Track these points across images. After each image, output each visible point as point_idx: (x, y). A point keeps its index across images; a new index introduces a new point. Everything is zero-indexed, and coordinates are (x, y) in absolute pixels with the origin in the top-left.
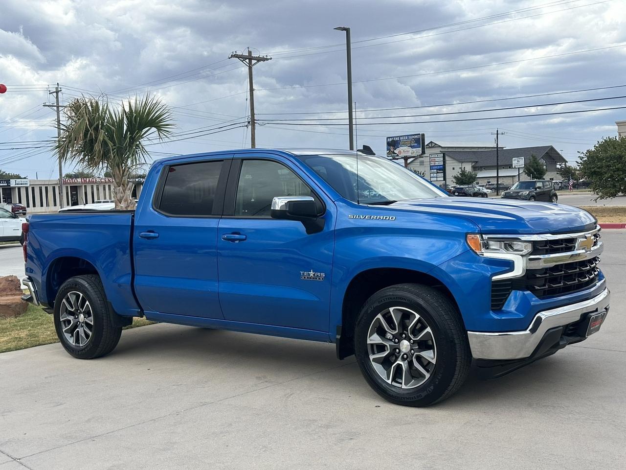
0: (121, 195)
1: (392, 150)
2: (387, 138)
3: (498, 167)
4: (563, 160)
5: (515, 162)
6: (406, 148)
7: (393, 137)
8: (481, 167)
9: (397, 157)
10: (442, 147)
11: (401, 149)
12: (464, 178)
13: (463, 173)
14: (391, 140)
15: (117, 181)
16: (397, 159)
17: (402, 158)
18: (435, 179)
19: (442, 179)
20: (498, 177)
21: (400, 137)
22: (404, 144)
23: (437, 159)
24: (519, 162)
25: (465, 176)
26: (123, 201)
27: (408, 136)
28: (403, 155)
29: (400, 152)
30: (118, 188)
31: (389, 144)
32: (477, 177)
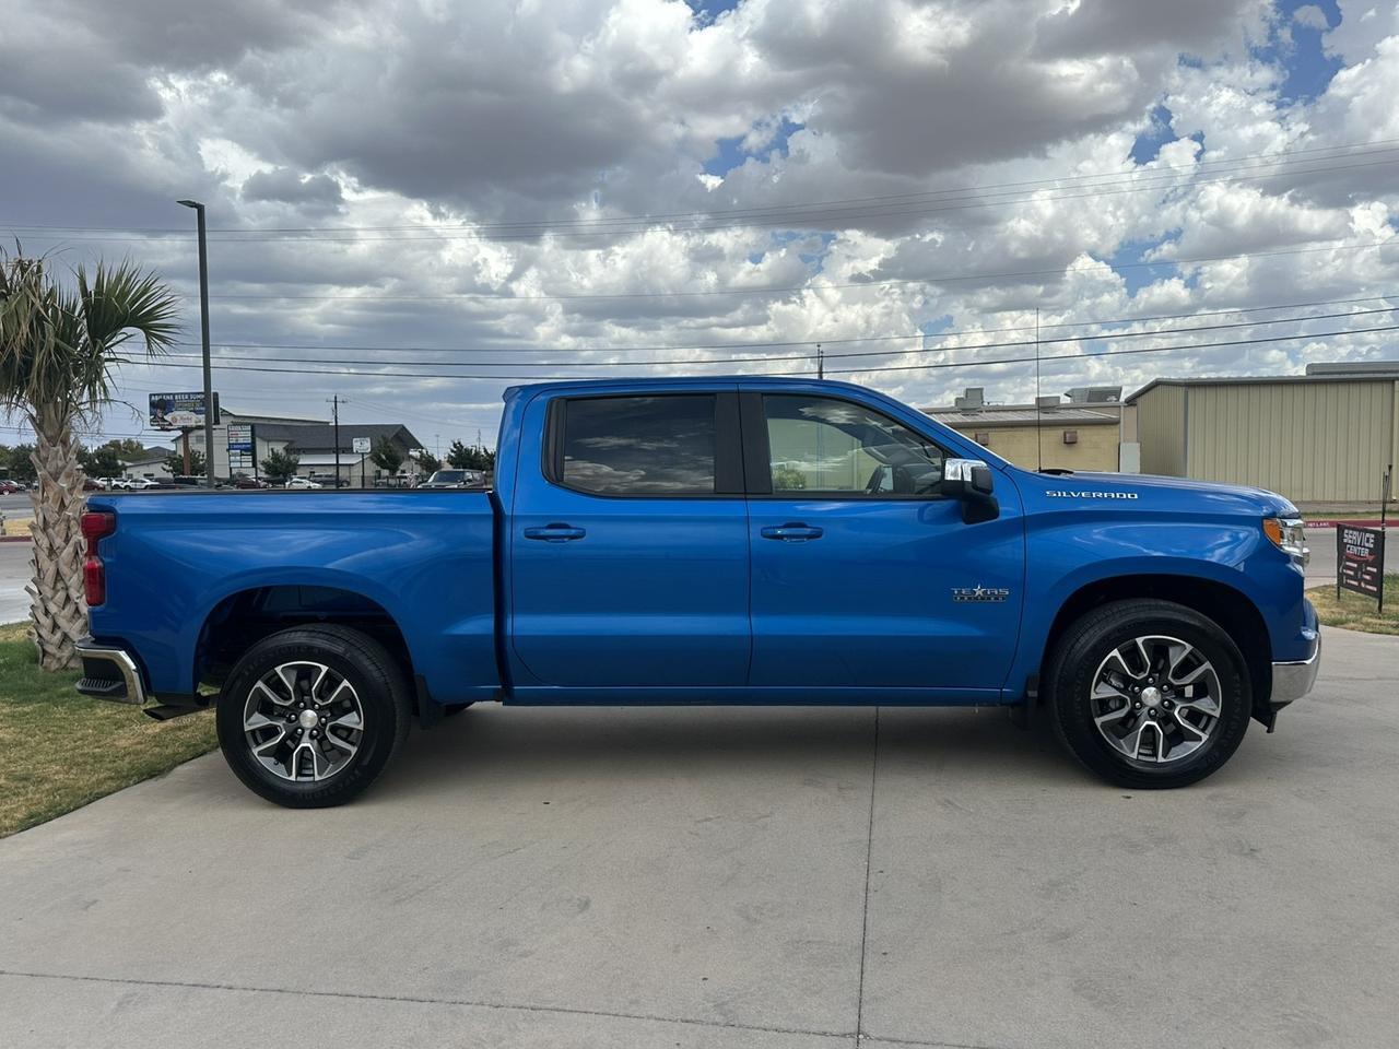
0: (60, 464)
1: (160, 415)
2: (151, 395)
3: (337, 451)
4: (417, 446)
5: (357, 444)
6: (185, 413)
7: (162, 395)
8: (299, 450)
9: (170, 427)
10: (234, 416)
11: (177, 414)
12: (278, 464)
13: (276, 457)
14: (157, 398)
15: (49, 433)
16: (169, 430)
17: (179, 429)
18: (238, 465)
19: (251, 465)
20: (338, 465)
21: (174, 395)
22: (182, 407)
23: (241, 434)
24: (363, 445)
25: (280, 461)
26: (62, 477)
27: (189, 394)
28: (181, 424)
29: (175, 419)
30: (55, 449)
31: (153, 405)
32: (300, 463)
